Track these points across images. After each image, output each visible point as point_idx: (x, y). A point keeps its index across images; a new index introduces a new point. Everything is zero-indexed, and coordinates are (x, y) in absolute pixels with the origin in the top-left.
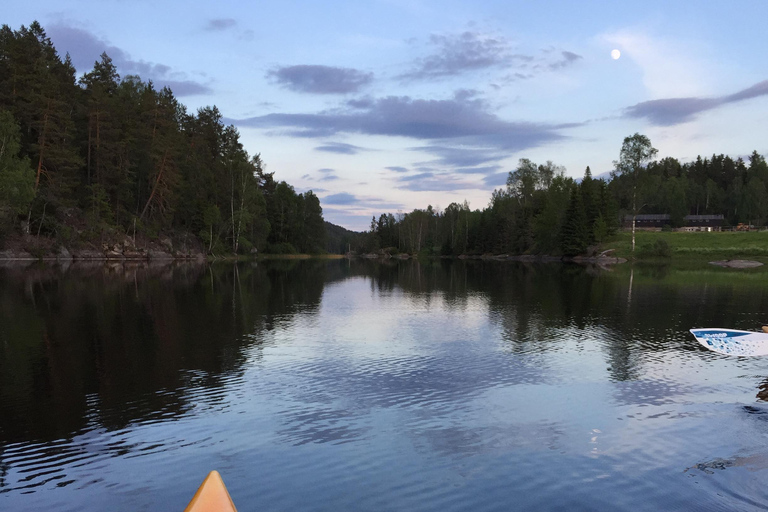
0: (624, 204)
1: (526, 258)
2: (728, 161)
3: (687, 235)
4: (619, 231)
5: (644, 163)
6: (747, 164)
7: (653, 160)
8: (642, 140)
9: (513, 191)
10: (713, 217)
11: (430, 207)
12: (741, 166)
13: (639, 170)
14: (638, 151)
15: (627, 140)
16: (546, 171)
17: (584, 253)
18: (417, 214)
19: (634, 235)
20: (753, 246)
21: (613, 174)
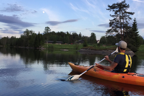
0: (46, 39)
1: (27, 48)
2: (63, 32)
3: (57, 45)
4: (45, 43)
5: (49, 32)
6: (66, 33)
7: (50, 31)
8: (48, 28)
9: (25, 35)
10: (61, 42)
11: (7, 37)
12: (65, 34)
13: (48, 33)
14: (48, 29)
15: (46, 27)
16: (31, 32)
17: (38, 47)
18: (5, 38)
19: (47, 44)
20: (67, 47)
21: (43, 33)
